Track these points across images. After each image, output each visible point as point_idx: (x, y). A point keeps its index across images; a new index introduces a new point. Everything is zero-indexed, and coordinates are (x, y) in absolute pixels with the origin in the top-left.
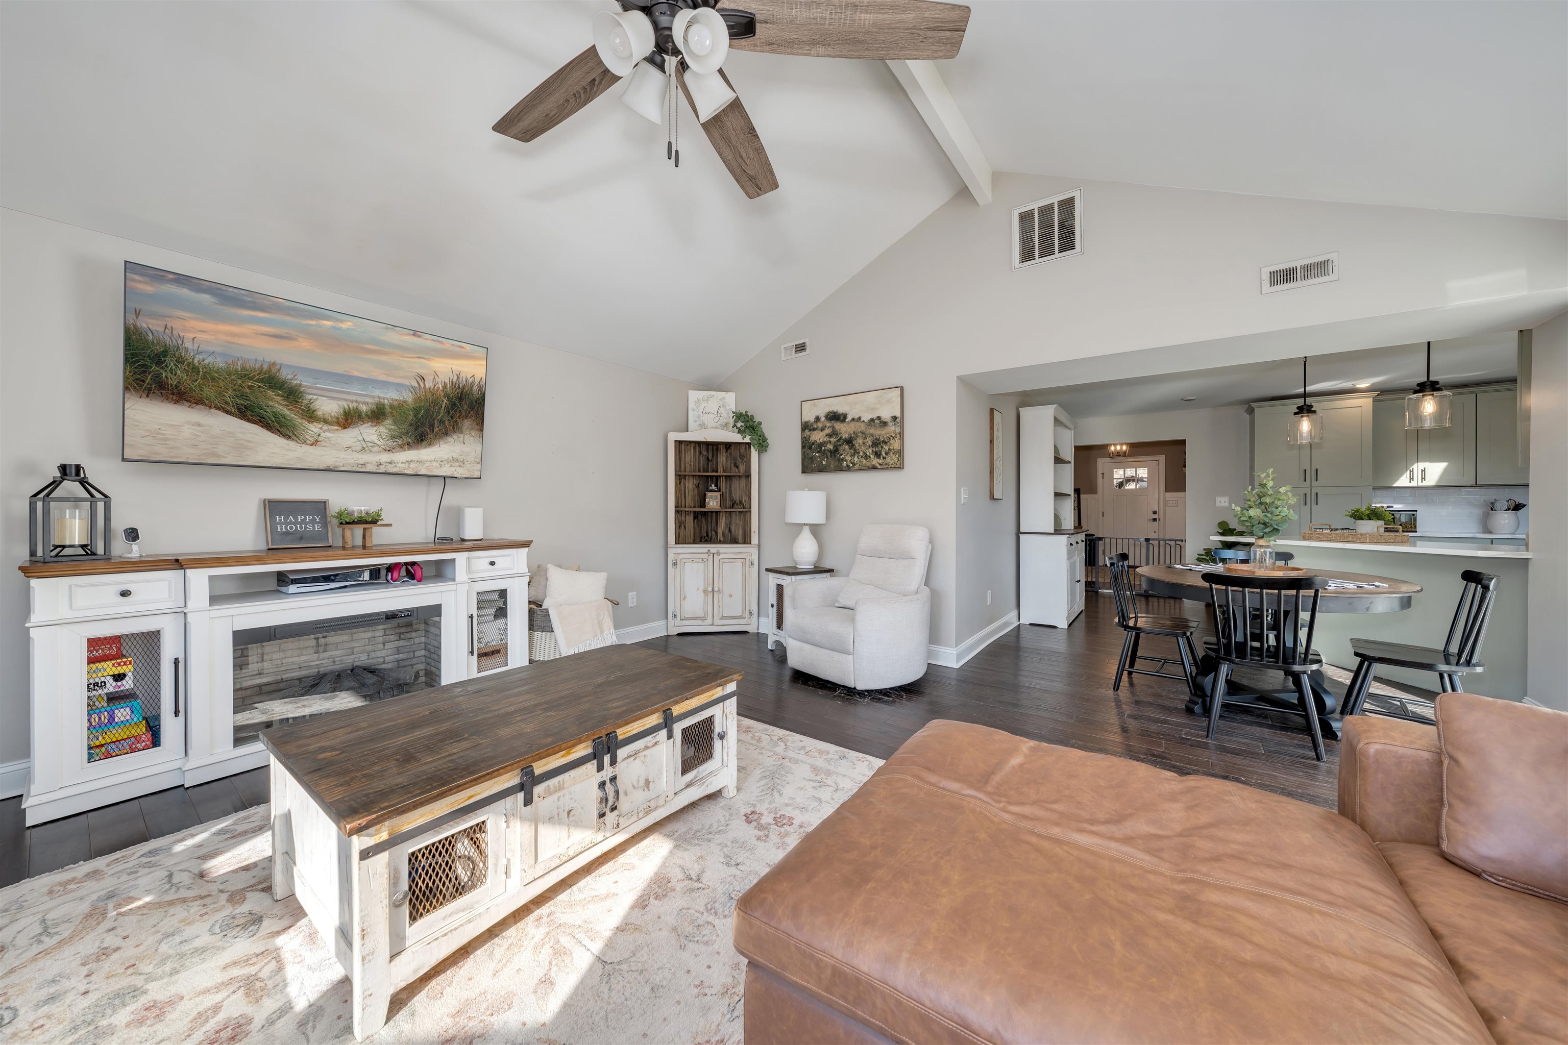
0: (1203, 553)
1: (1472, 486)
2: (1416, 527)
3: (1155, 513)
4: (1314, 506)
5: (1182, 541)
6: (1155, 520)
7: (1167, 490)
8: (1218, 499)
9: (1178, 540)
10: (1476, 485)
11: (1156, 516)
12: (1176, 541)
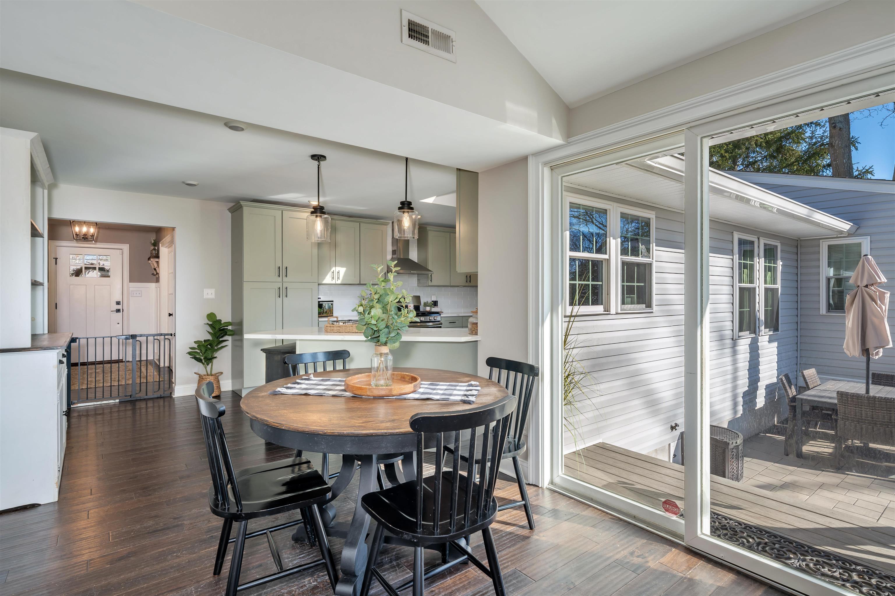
0: (196, 346)
1: (358, 284)
2: (333, 314)
3: (118, 303)
4: (285, 298)
5: (171, 335)
6: (118, 311)
7: (132, 279)
8: (206, 291)
9: (168, 335)
10: (360, 284)
11: (119, 307)
12: (165, 335)
